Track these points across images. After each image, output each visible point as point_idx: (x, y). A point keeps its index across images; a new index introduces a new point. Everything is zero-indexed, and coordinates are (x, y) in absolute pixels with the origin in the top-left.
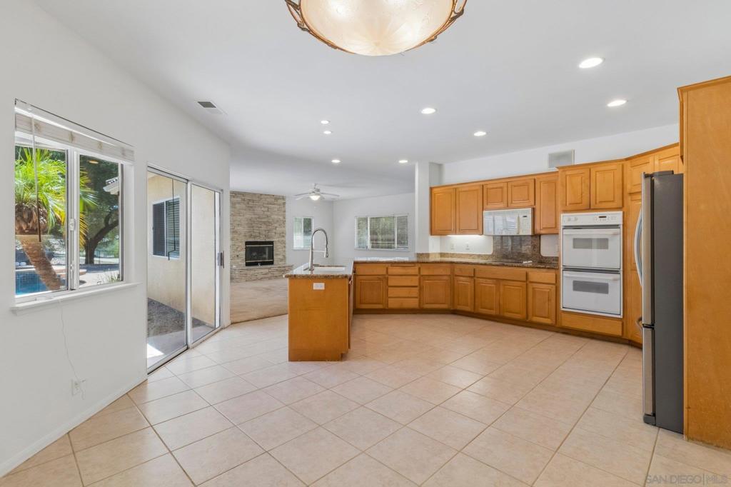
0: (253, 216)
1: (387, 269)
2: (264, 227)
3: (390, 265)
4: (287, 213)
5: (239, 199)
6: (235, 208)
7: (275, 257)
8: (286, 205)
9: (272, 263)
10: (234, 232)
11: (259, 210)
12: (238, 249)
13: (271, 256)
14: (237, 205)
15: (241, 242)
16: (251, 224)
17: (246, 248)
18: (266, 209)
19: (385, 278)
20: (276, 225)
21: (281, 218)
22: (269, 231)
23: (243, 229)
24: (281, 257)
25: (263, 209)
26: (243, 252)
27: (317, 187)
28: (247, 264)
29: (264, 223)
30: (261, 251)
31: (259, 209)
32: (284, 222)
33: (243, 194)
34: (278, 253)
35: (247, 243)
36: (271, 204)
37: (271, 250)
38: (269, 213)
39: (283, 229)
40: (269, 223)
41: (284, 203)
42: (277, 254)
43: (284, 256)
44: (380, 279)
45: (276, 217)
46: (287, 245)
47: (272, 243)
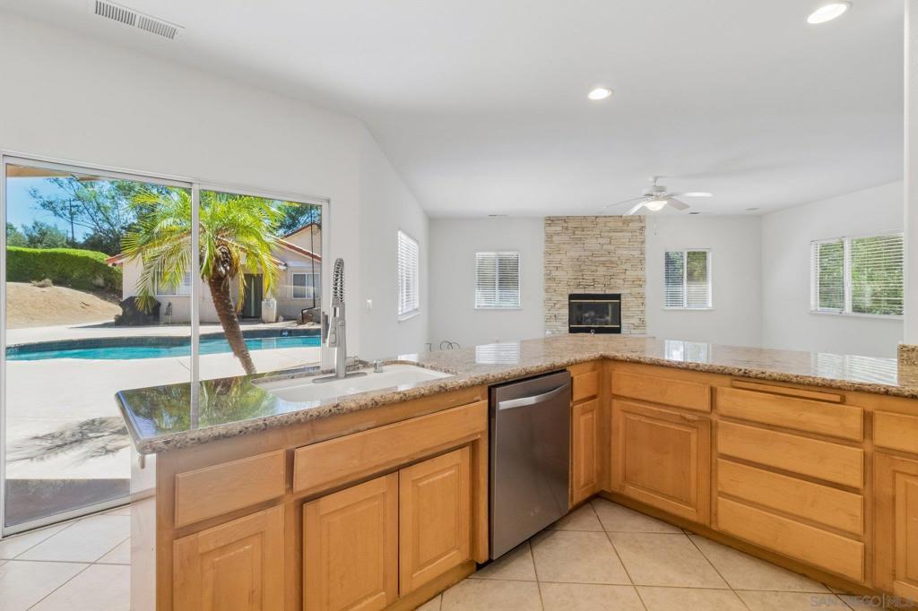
0: (583, 253)
1: (713, 391)
2: (602, 271)
3: (727, 380)
4: (647, 245)
5: (559, 229)
6: (552, 242)
7: (623, 321)
8: (647, 232)
9: (618, 331)
10: (550, 279)
11: (592, 244)
12: (557, 306)
13: (617, 318)
14: (556, 238)
15: (562, 295)
16: (579, 265)
17: (570, 304)
18: (608, 241)
19: (706, 423)
20: (624, 267)
21: (637, 253)
22: (611, 277)
23: (565, 275)
24: (635, 321)
25: (601, 241)
26: (566, 311)
27: (659, 183)
28: (572, 331)
29: (604, 263)
30: (601, 310)
31: (594, 241)
32: (642, 261)
33: (565, 220)
34: (629, 314)
35: (572, 297)
36: (615, 231)
37: (618, 308)
38: (612, 247)
39: (639, 273)
40: (612, 262)
41: (642, 228)
42: (628, 317)
43: (642, 321)
44: (684, 422)
45: (625, 252)
46: (647, 302)
47: (618, 297)
